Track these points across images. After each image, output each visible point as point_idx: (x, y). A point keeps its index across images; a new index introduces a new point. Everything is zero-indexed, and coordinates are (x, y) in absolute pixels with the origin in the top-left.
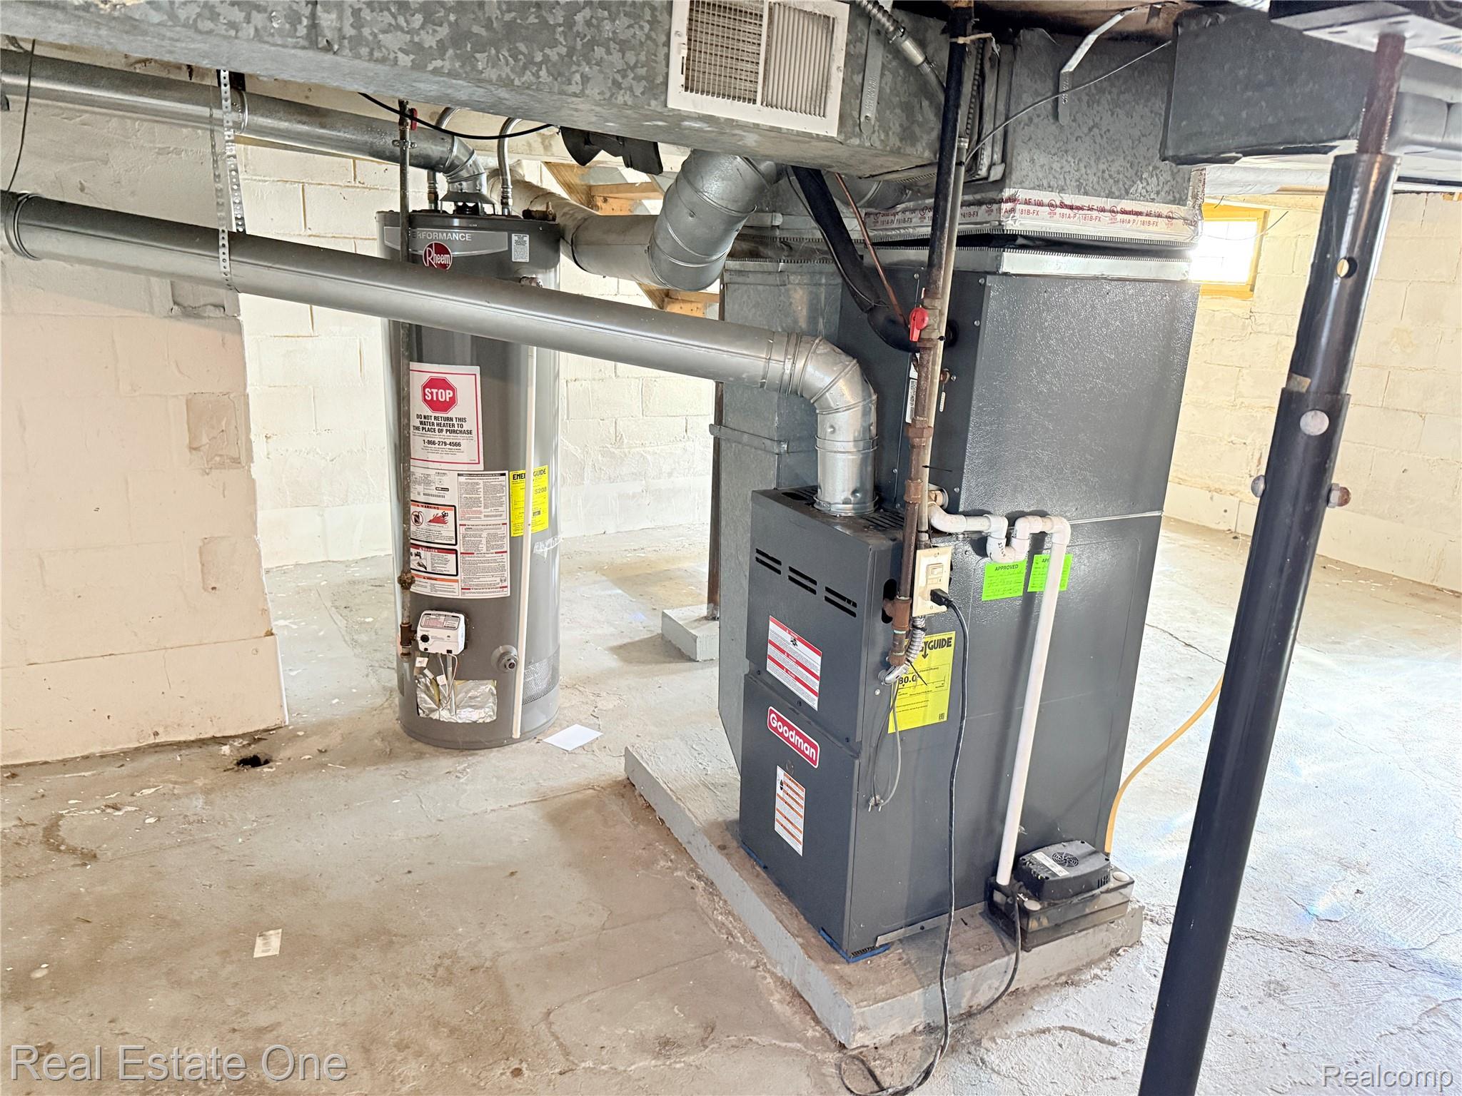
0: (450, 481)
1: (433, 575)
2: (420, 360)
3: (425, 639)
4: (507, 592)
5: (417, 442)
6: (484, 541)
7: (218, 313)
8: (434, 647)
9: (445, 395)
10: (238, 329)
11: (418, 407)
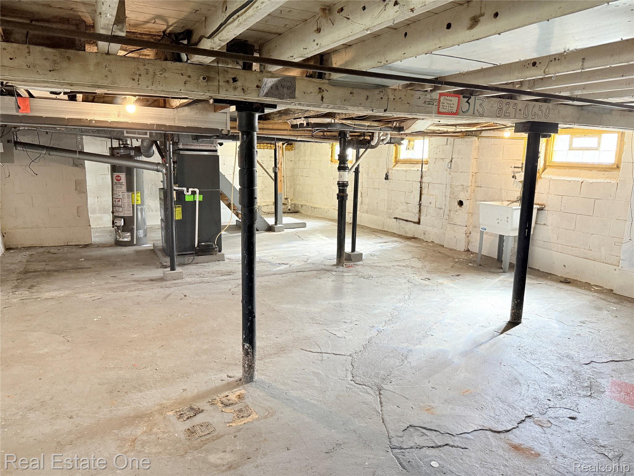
0: (120, 194)
1: (118, 212)
2: (115, 172)
3: (116, 223)
4: (132, 215)
5: (115, 187)
6: (127, 205)
7: (81, 165)
8: (118, 224)
9: (119, 178)
10: (85, 168)
11: (115, 181)
